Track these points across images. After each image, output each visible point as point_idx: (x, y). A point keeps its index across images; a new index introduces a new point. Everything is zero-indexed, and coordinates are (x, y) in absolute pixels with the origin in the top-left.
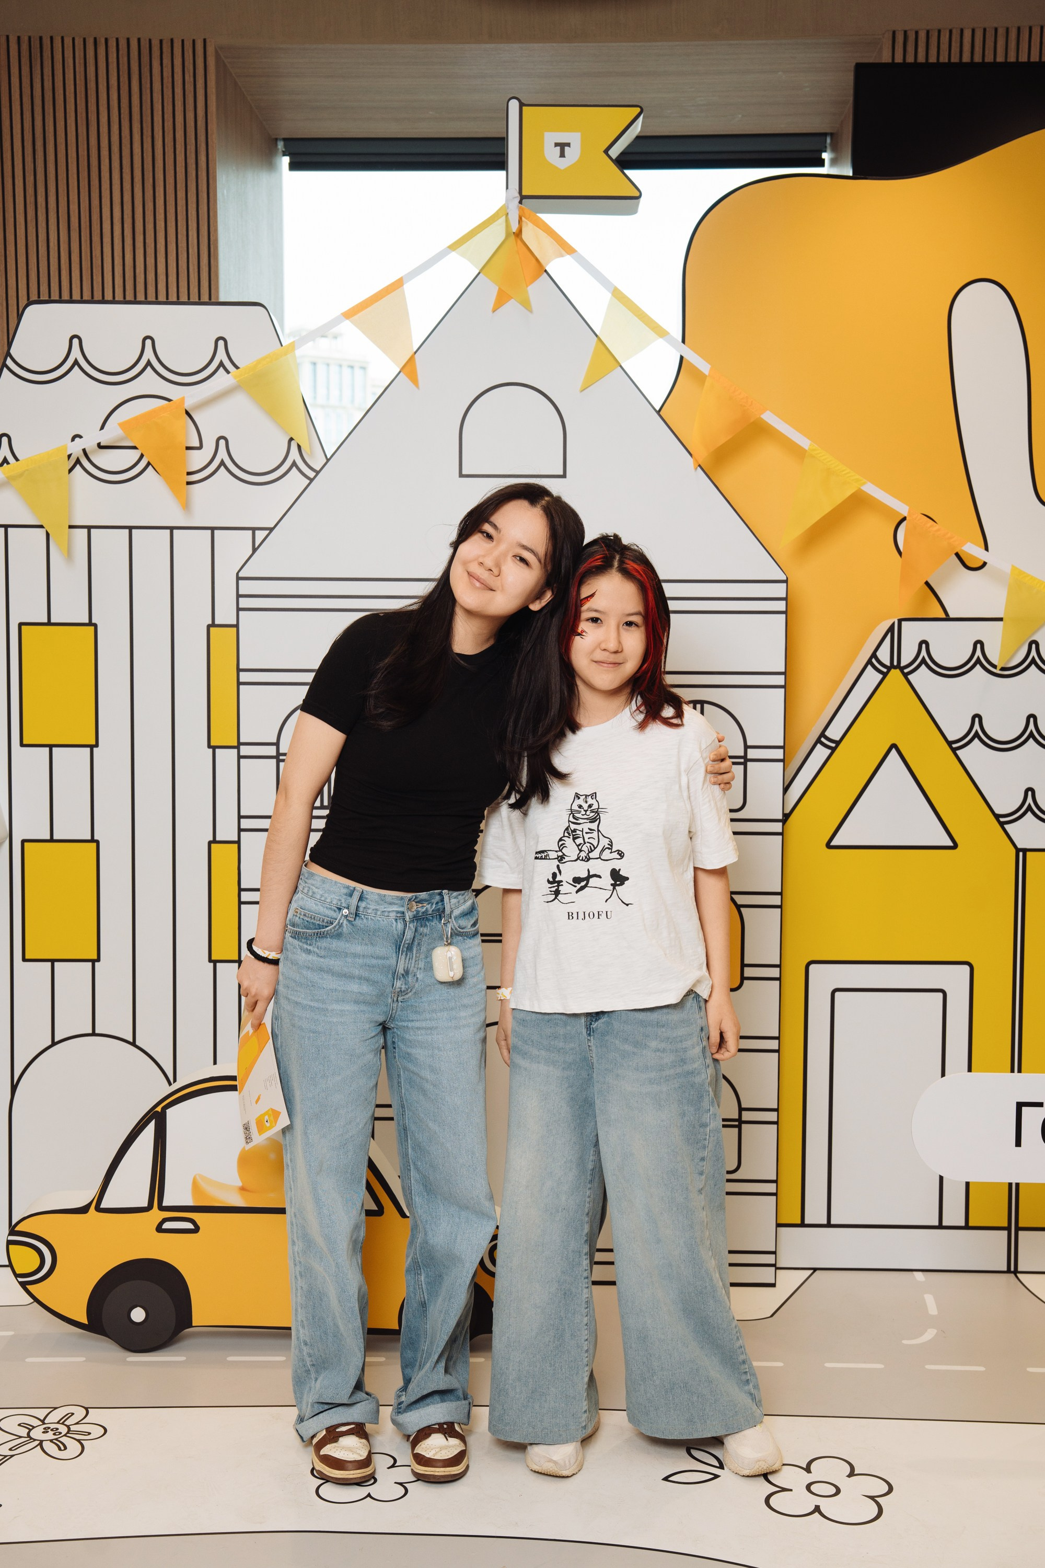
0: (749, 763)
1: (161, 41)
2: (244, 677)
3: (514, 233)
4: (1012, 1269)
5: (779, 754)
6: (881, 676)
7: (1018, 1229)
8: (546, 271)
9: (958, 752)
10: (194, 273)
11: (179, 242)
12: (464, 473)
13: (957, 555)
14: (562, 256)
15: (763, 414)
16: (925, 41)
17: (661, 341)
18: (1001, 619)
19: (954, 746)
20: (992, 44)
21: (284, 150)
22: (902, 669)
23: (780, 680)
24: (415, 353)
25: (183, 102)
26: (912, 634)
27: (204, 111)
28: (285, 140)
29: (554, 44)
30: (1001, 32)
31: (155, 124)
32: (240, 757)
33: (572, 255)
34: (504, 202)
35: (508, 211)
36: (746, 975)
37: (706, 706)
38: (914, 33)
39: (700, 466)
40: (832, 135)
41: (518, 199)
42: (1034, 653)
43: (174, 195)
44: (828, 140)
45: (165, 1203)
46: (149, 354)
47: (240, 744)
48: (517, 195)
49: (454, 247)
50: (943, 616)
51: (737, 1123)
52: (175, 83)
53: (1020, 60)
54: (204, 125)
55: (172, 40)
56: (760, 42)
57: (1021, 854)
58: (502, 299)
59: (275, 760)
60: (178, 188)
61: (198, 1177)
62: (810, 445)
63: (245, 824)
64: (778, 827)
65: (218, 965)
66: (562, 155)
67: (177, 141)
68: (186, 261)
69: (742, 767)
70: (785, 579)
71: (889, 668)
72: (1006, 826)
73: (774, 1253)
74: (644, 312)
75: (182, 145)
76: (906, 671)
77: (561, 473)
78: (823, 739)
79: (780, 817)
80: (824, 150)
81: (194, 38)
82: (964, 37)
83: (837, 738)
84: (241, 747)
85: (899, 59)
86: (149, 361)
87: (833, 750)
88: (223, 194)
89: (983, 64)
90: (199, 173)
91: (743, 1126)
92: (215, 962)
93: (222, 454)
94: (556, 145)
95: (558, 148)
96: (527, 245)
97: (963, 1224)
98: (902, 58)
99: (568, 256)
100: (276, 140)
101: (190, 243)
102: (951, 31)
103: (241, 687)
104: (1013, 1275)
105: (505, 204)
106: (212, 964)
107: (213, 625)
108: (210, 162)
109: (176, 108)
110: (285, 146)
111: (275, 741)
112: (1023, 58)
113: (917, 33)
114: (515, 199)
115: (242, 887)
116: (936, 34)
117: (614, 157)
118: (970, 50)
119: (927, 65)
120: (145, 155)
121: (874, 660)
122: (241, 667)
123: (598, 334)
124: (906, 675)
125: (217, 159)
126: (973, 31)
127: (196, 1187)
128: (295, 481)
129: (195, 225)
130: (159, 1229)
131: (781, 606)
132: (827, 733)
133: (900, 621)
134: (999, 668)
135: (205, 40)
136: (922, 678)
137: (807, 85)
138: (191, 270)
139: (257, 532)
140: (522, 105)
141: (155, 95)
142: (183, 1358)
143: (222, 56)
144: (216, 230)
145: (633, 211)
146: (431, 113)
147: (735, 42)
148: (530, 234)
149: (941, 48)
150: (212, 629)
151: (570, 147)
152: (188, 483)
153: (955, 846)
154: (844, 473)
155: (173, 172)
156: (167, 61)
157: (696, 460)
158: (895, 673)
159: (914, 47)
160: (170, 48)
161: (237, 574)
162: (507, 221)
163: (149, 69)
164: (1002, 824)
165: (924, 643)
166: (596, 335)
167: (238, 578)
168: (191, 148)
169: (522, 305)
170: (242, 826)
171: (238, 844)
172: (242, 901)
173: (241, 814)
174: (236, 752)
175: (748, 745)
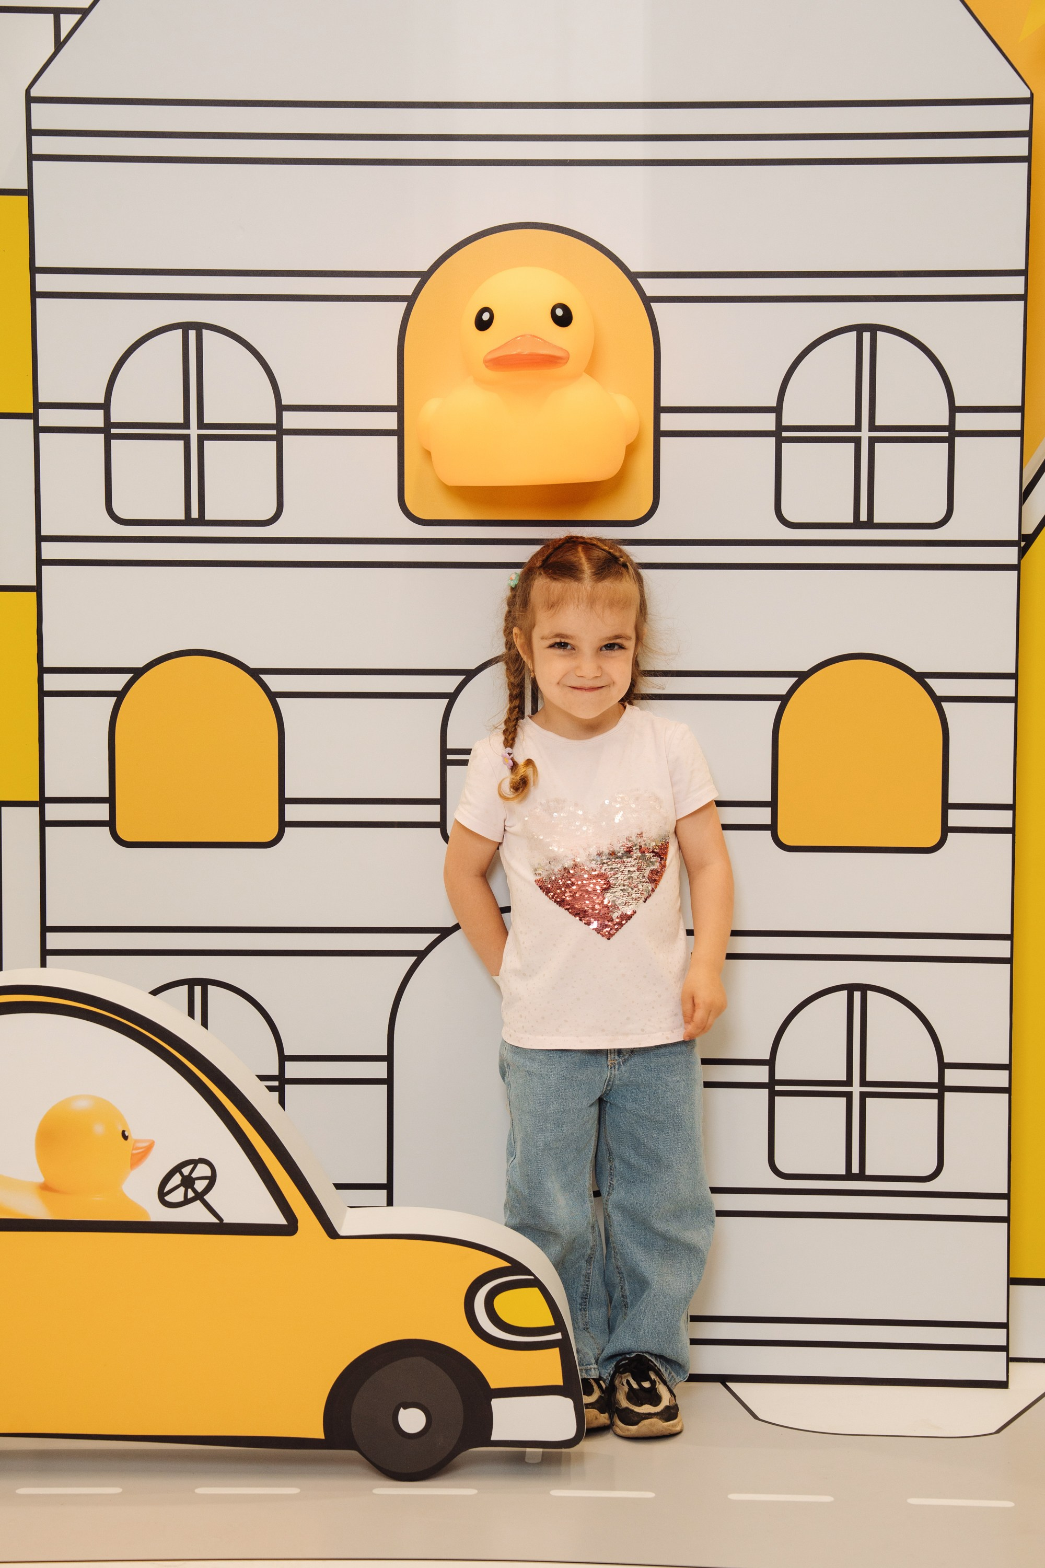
0: (958, 440)
2: (44, 283)
5: (1012, 421)
23: (1015, 285)
32: (38, 430)
36: (951, 823)
37: (879, 333)
47: (37, 405)
51: (935, 1091)
59: (102, 435)
63: (50, 551)
64: (1010, 555)
65: (5, 810)
69: (945, 446)
73: (1005, 1326)
79: (1016, 538)
84: (41, 411)
91: (947, 1094)
103: (39, 301)
111: (101, 400)
115: (46, 664)
122: (38, 265)
131: (1020, 147)
139: (63, 17)
161: (28, 90)
167: (29, 100)
170: (44, 556)
171: (37, 589)
172: (45, 689)
173: (43, 534)
174: (31, 422)
175: (957, 405)
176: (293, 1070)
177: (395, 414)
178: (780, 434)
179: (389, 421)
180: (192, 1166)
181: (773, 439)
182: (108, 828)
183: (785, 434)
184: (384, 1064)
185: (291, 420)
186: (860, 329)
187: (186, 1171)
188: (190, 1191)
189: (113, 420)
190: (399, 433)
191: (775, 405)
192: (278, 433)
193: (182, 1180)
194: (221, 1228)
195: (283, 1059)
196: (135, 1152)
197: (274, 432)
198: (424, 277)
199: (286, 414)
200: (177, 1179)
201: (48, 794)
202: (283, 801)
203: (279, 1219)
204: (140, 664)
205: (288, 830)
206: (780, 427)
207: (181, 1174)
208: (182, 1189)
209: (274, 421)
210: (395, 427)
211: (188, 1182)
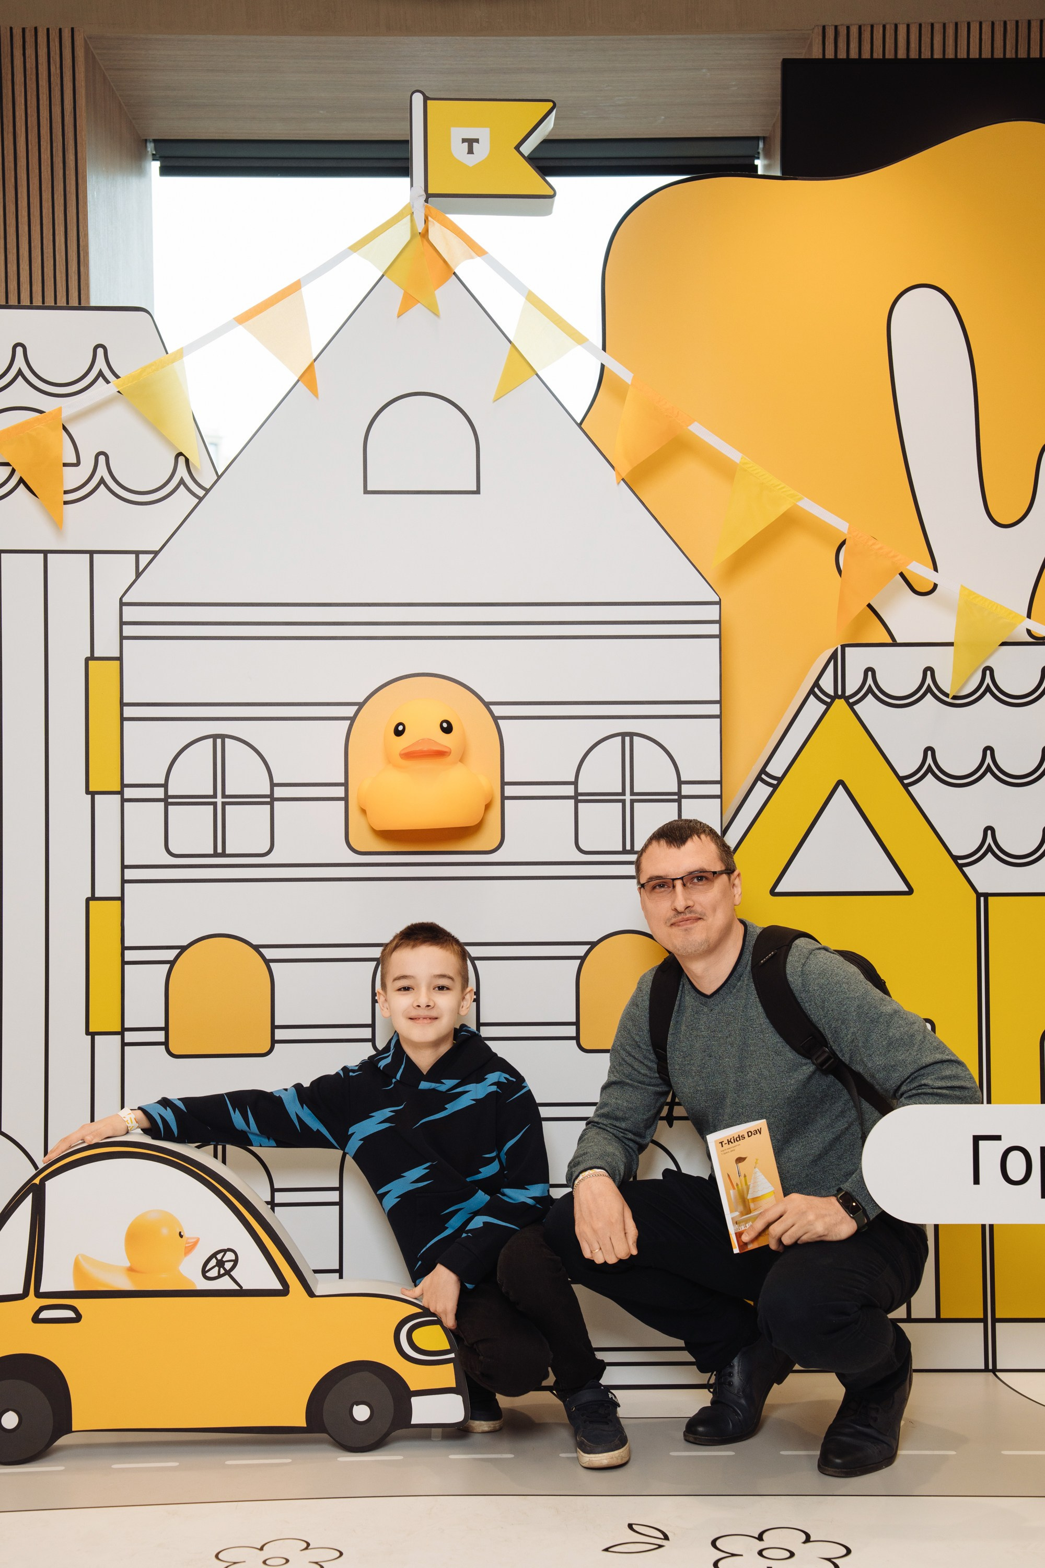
0: (683, 800)
1: (24, 30)
2: (129, 712)
3: (420, 233)
4: (991, 1367)
5: (715, 790)
6: (825, 707)
7: (995, 1320)
8: (454, 273)
9: (909, 788)
10: (62, 282)
11: (44, 247)
12: (369, 489)
13: (902, 575)
14: (472, 258)
15: (690, 425)
16: (857, 35)
17: (579, 349)
18: (951, 644)
19: (906, 781)
20: (929, 40)
21: (154, 153)
22: (847, 699)
23: (715, 709)
24: (315, 360)
25: (48, 95)
26: (856, 661)
27: (72, 106)
28: (155, 141)
29: (458, 38)
30: (938, 28)
31: (17, 119)
32: (124, 800)
33: (483, 257)
34: (408, 201)
35: (413, 210)
37: (635, 737)
38: (845, 28)
39: (623, 480)
40: (764, 138)
41: (424, 197)
42: (988, 680)
43: (38, 197)
44: (761, 145)
45: (42, 1290)
46: (20, 362)
47: (123, 785)
48: (423, 193)
49: (355, 248)
50: (890, 641)
52: (40, 76)
53: (959, 57)
54: (73, 121)
55: (36, 29)
56: (680, 36)
57: (982, 899)
58: (408, 302)
59: (163, 804)
60: (43, 189)
61: (80, 1257)
62: (742, 458)
63: (130, 874)
65: (97, 1037)
66: (471, 151)
67: (42, 138)
68: (52, 268)
69: (676, 804)
70: (718, 600)
71: (833, 698)
72: (964, 868)
74: (560, 318)
75: (47, 143)
76: (851, 701)
77: (475, 489)
78: (763, 776)
80: (756, 156)
81: (61, 27)
82: (898, 33)
83: (779, 775)
84: (125, 789)
85: (830, 55)
86: (20, 369)
87: (775, 788)
88: (93, 196)
89: (920, 61)
90: (67, 173)
92: (93, 1035)
93: (102, 471)
94: (464, 141)
95: (466, 144)
96: (435, 248)
97: (934, 1316)
98: (833, 54)
99: (479, 257)
100: (146, 141)
101: (57, 249)
102: (884, 27)
103: (125, 723)
104: (991, 1373)
105: (409, 203)
106: (90, 1037)
107: (92, 657)
108: (79, 161)
109: (41, 102)
110: (156, 149)
111: (163, 782)
112: (962, 54)
113: (848, 28)
114: (420, 197)
115: (126, 945)
116: (869, 29)
117: (526, 155)
118: (906, 47)
119: (860, 61)
120: (5, 152)
121: (816, 690)
122: (125, 701)
123: (512, 340)
124: (851, 706)
125: (87, 158)
126: (908, 26)
127: (78, 1269)
128: (182, 500)
129: (63, 229)
130: (36, 1319)
131: (714, 629)
132: (767, 770)
133: (843, 647)
134: (951, 697)
135: (72, 29)
136: (869, 708)
137: (733, 83)
138: (58, 278)
139: (141, 556)
140: (426, 99)
141: (17, 87)
142: (62, 1468)
143: (91, 48)
144: (86, 235)
145: (547, 211)
146: (322, 112)
147: (653, 37)
148: (437, 234)
149: (874, 44)
150: (90, 662)
151: (478, 143)
152: (66, 503)
153: (910, 891)
154: (780, 487)
155: (37, 171)
156: (30, 52)
157: (618, 474)
158: (840, 704)
159: (846, 43)
160: (34, 37)
161: (121, 599)
162: (412, 220)
163: (10, 60)
164: (960, 867)
165: (870, 670)
166: (510, 342)
167: (122, 604)
168: (57, 145)
169: (428, 309)
170: (126, 878)
171: (121, 899)
172: (126, 960)
173: (125, 864)
174: (119, 796)
175: (682, 780)
176: (280, 1197)
177: (343, 788)
178: (577, 798)
179: (340, 792)
180: (223, 1253)
181: (573, 801)
182: (164, 1046)
183: (580, 798)
184: (337, 1193)
185: (279, 792)
186: (623, 735)
187: (219, 1256)
188: (221, 1269)
189: (170, 793)
190: (346, 799)
191: (573, 780)
192: (271, 800)
193: (217, 1263)
194: (241, 1293)
195: (274, 1191)
196: (187, 1245)
197: (268, 800)
198: (361, 705)
199: (276, 789)
200: (213, 1262)
201: (126, 1026)
202: (274, 1027)
203: (278, 1286)
204: (185, 944)
205: (276, 1045)
206: (577, 794)
207: (216, 1259)
208: (217, 1268)
209: (269, 793)
210: (343, 796)
211: (220, 1264)
